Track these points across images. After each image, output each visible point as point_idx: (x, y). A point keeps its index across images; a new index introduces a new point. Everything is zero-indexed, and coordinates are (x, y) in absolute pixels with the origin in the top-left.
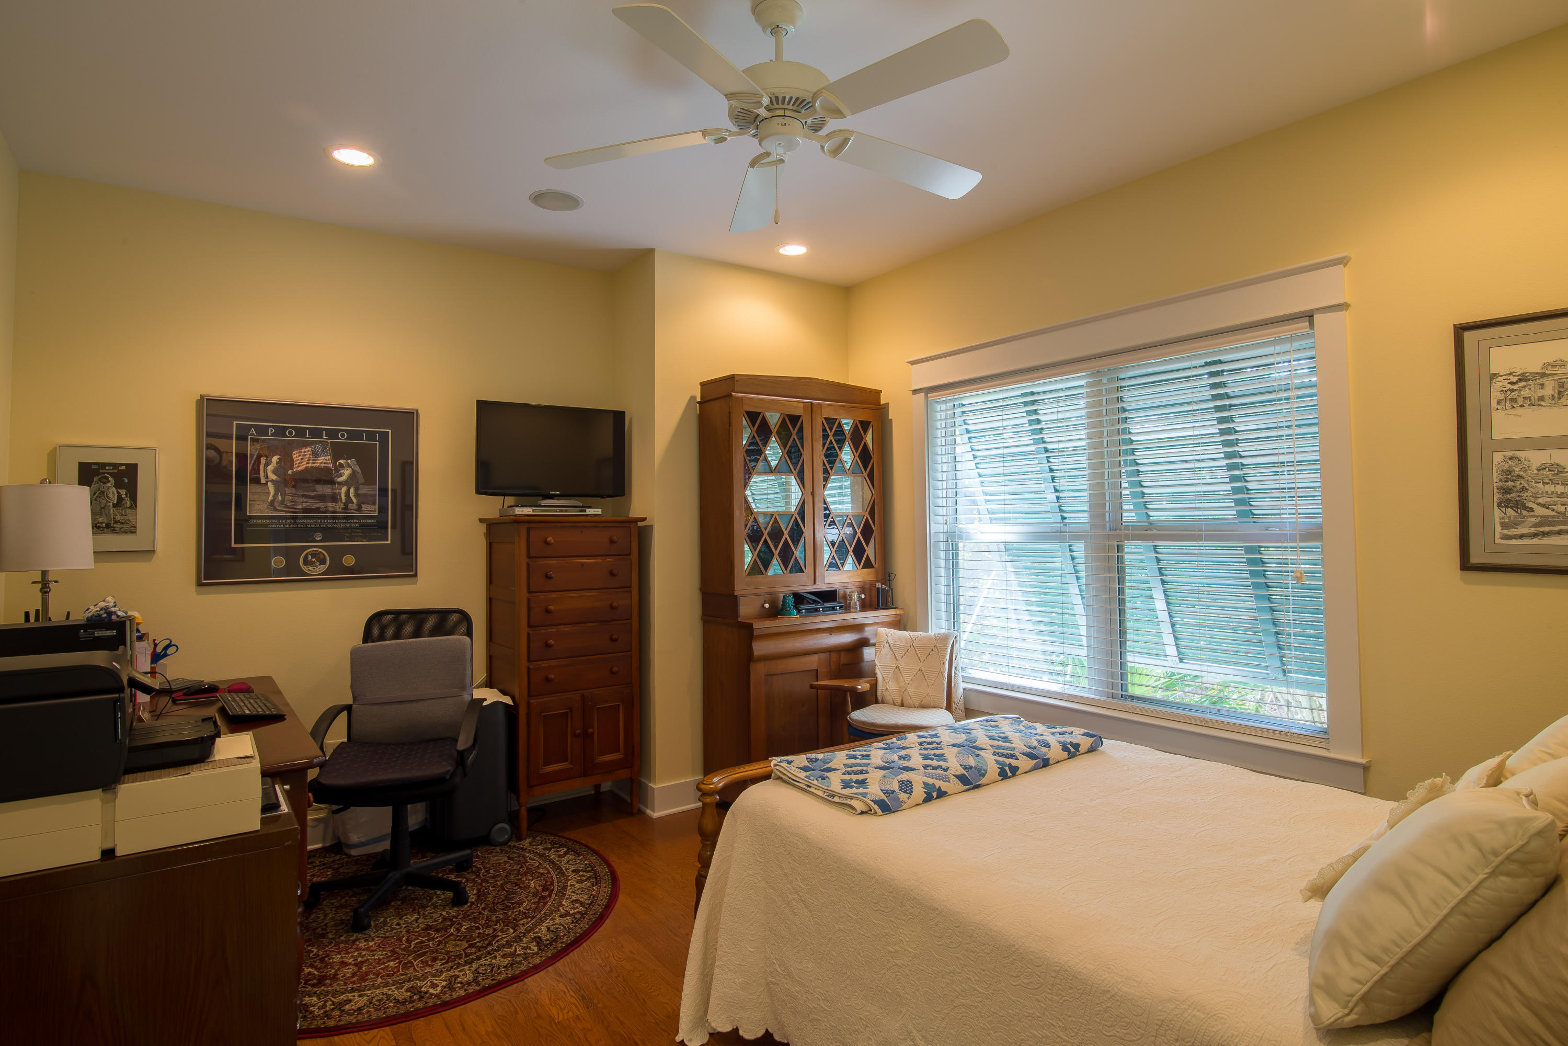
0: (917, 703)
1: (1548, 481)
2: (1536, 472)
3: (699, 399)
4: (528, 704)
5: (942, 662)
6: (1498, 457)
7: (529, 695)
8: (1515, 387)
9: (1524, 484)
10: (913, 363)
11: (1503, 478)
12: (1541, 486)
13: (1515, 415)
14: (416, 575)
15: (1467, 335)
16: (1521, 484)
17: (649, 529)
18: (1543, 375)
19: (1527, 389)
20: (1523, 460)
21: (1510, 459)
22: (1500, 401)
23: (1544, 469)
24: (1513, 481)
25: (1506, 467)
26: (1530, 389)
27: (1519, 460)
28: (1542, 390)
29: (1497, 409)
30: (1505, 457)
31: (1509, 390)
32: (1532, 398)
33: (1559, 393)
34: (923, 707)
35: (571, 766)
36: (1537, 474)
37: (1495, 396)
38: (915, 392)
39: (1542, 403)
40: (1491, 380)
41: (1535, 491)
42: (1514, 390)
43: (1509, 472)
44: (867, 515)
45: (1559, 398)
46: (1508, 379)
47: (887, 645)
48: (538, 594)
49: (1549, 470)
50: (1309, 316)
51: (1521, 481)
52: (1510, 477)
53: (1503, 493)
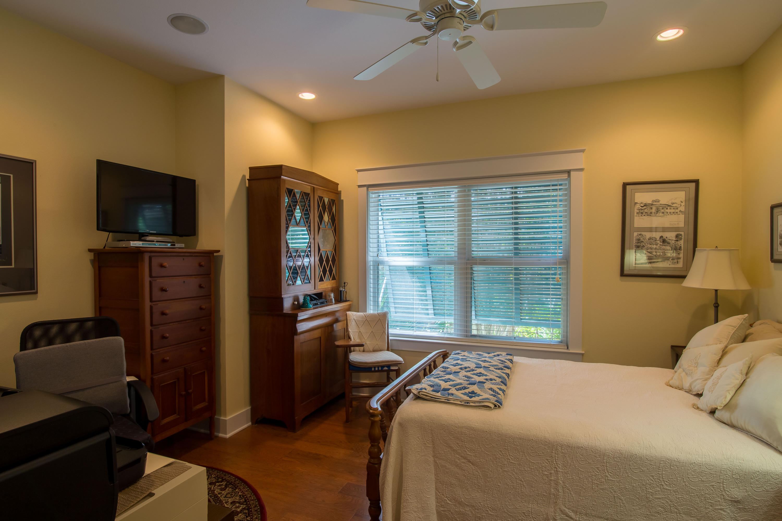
0: (371, 350)
1: (651, 244)
2: (648, 240)
3: (248, 177)
4: (152, 379)
5: (384, 327)
6: (635, 234)
7: (152, 373)
8: (643, 208)
9: (644, 244)
10: (359, 171)
11: (637, 242)
12: (649, 245)
13: (642, 219)
14: (36, 293)
15: (628, 187)
16: (642, 244)
17: (221, 257)
18: (652, 205)
19: (646, 209)
20: (644, 235)
21: (640, 235)
22: (637, 213)
23: (650, 239)
24: (640, 243)
25: (638, 238)
26: (647, 209)
27: (642, 235)
28: (651, 210)
29: (636, 216)
30: (638, 234)
31: (641, 209)
32: (648, 213)
33: (657, 211)
34: (374, 351)
35: (178, 417)
36: (648, 241)
37: (636, 211)
38: (360, 186)
39: (651, 215)
40: (635, 205)
41: (647, 247)
42: (642, 209)
43: (639, 240)
44: (333, 252)
45: (657, 214)
46: (640, 205)
47: (354, 321)
48: (157, 303)
49: (652, 240)
50: (568, 172)
51: (643, 243)
52: (639, 241)
53: (636, 247)
